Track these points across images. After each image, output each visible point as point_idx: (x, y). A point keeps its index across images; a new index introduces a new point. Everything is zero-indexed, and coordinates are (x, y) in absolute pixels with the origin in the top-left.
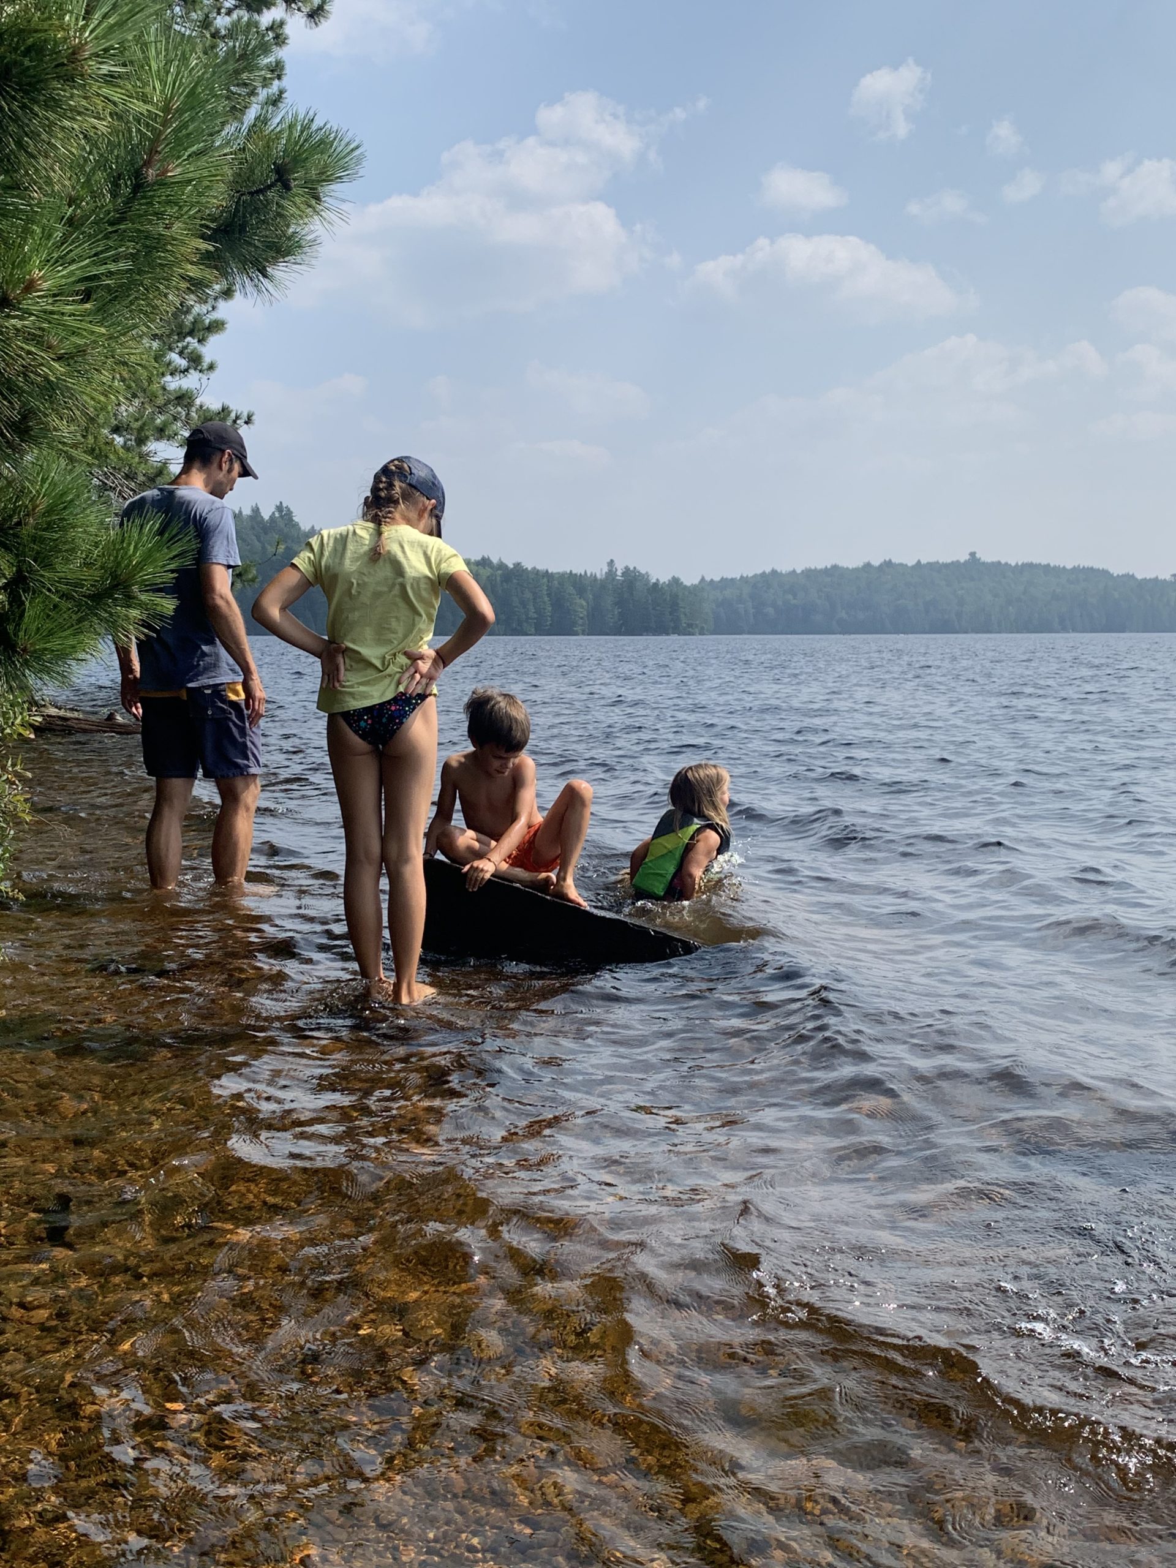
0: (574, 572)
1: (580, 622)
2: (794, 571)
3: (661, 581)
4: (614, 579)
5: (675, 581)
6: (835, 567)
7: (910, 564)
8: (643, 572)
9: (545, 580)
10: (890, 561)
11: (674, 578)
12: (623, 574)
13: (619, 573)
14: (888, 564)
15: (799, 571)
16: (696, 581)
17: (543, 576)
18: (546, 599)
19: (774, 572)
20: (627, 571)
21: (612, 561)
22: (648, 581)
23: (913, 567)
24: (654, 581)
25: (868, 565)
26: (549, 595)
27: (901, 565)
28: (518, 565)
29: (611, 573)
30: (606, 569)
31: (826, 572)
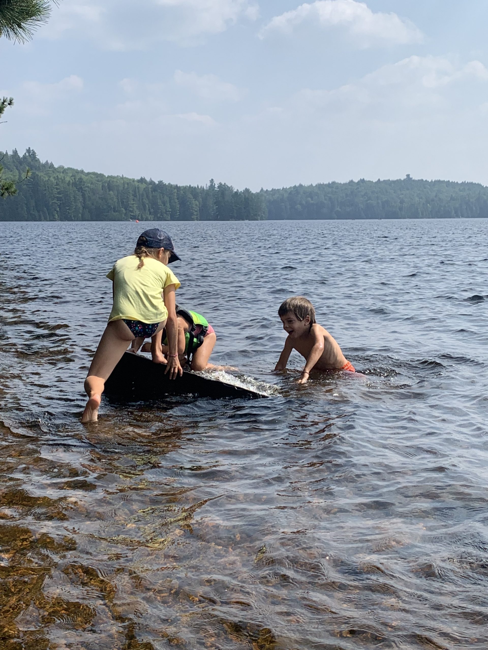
0: (192, 186)
1: (195, 213)
2: (312, 185)
3: (240, 191)
4: (213, 190)
5: (247, 190)
6: (334, 183)
7: (374, 181)
8: (229, 186)
10: (363, 179)
13: (216, 186)
14: (363, 181)
15: (314, 185)
16: (258, 191)
17: (175, 189)
18: (177, 201)
19: (301, 186)
20: (220, 186)
21: (212, 180)
22: (232, 191)
23: (376, 182)
24: (235, 190)
25: (352, 182)
26: (178, 199)
27: (369, 181)
28: (160, 182)
29: (212, 186)
30: (209, 184)
31: (329, 185)
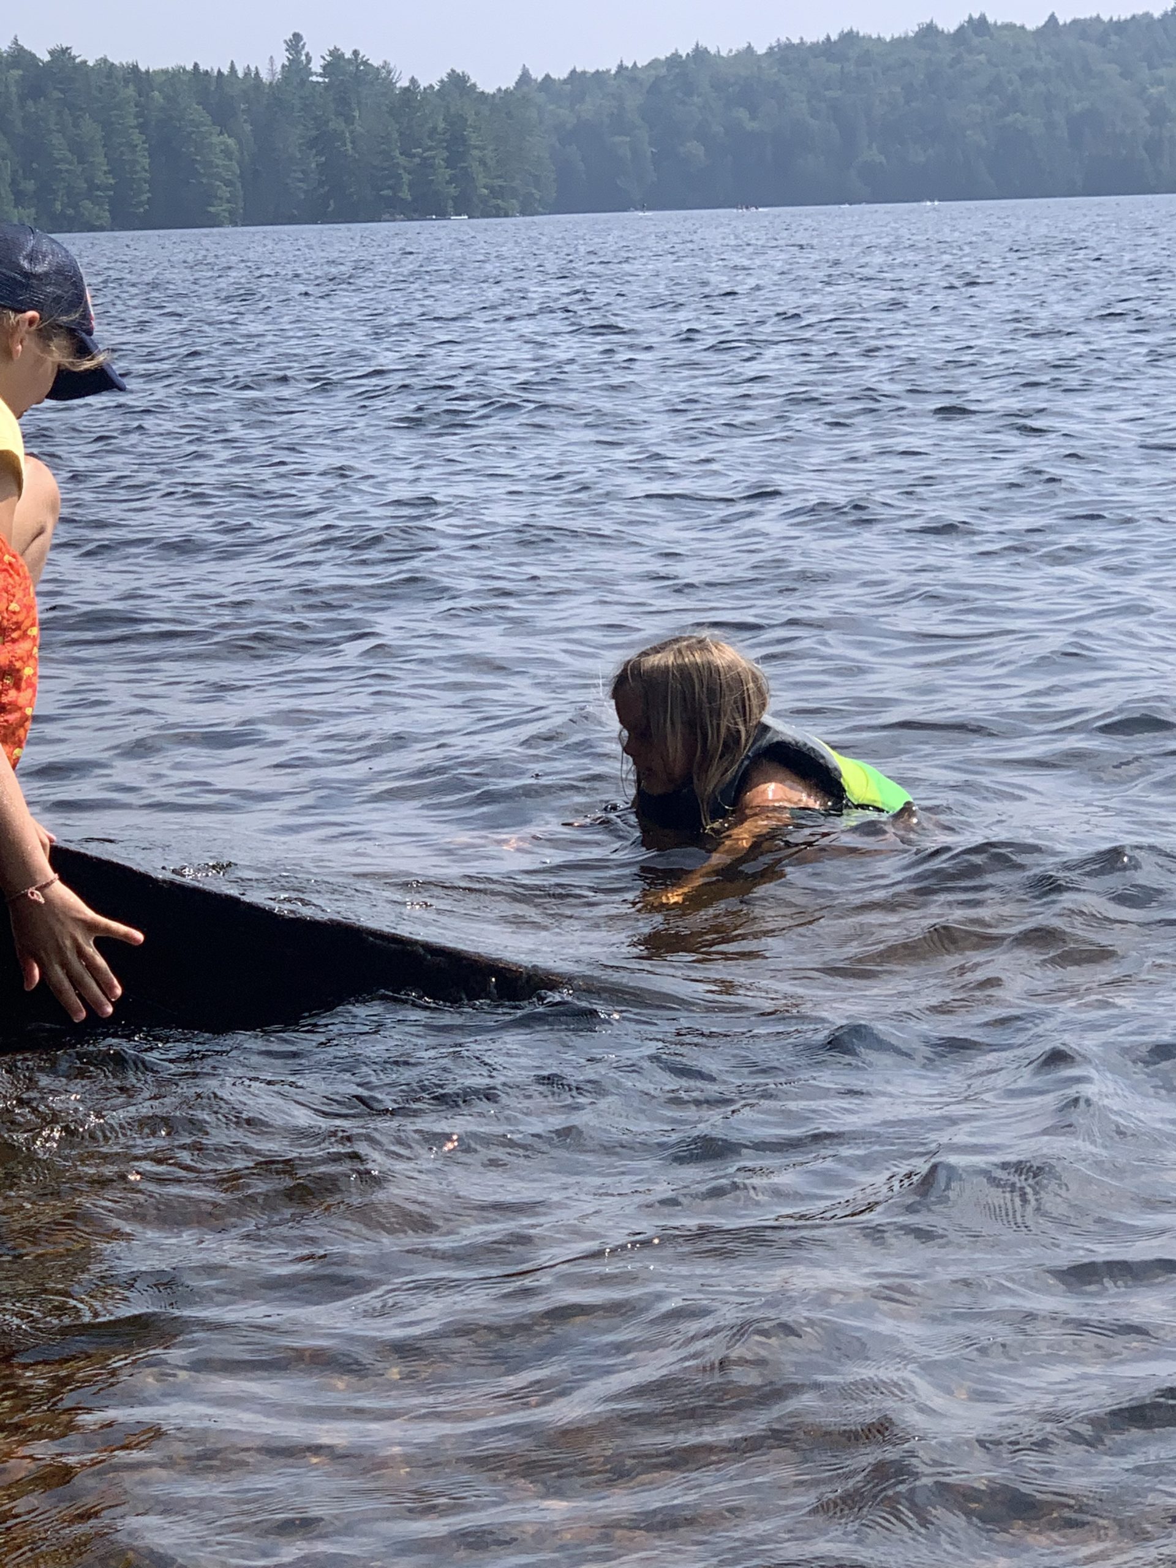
0: (203, 67)
1: (225, 192)
2: (749, 48)
3: (423, 84)
4: (303, 82)
5: (457, 83)
6: (849, 37)
7: (1031, 26)
8: (376, 62)
9: (131, 91)
10: (983, 19)
11: (453, 74)
12: (328, 69)
13: (316, 66)
14: (979, 26)
15: (761, 50)
16: (509, 83)
17: (127, 81)
18: (137, 137)
19: (700, 54)
20: (336, 62)
21: (297, 37)
22: (393, 84)
23: (1039, 32)
24: (404, 83)
25: (929, 31)
26: (142, 127)
27: (1009, 27)
28: (61, 55)
29: (296, 68)
30: (282, 58)
31: (827, 49)
